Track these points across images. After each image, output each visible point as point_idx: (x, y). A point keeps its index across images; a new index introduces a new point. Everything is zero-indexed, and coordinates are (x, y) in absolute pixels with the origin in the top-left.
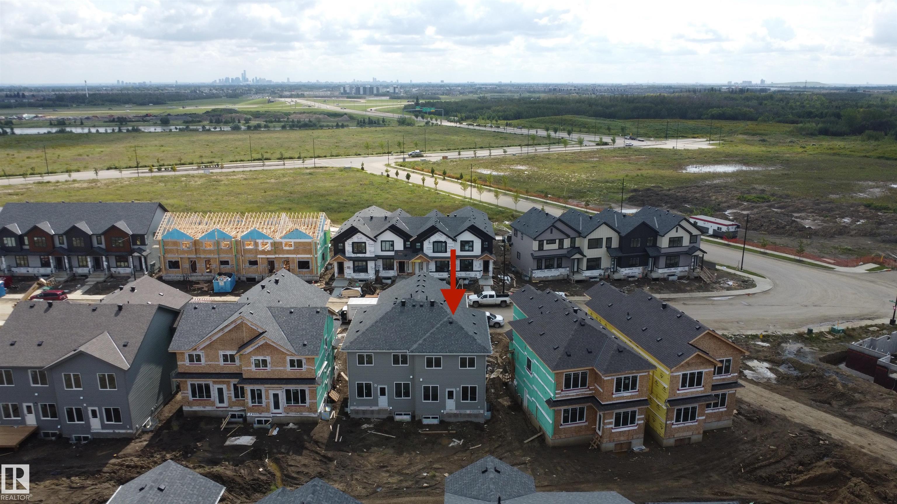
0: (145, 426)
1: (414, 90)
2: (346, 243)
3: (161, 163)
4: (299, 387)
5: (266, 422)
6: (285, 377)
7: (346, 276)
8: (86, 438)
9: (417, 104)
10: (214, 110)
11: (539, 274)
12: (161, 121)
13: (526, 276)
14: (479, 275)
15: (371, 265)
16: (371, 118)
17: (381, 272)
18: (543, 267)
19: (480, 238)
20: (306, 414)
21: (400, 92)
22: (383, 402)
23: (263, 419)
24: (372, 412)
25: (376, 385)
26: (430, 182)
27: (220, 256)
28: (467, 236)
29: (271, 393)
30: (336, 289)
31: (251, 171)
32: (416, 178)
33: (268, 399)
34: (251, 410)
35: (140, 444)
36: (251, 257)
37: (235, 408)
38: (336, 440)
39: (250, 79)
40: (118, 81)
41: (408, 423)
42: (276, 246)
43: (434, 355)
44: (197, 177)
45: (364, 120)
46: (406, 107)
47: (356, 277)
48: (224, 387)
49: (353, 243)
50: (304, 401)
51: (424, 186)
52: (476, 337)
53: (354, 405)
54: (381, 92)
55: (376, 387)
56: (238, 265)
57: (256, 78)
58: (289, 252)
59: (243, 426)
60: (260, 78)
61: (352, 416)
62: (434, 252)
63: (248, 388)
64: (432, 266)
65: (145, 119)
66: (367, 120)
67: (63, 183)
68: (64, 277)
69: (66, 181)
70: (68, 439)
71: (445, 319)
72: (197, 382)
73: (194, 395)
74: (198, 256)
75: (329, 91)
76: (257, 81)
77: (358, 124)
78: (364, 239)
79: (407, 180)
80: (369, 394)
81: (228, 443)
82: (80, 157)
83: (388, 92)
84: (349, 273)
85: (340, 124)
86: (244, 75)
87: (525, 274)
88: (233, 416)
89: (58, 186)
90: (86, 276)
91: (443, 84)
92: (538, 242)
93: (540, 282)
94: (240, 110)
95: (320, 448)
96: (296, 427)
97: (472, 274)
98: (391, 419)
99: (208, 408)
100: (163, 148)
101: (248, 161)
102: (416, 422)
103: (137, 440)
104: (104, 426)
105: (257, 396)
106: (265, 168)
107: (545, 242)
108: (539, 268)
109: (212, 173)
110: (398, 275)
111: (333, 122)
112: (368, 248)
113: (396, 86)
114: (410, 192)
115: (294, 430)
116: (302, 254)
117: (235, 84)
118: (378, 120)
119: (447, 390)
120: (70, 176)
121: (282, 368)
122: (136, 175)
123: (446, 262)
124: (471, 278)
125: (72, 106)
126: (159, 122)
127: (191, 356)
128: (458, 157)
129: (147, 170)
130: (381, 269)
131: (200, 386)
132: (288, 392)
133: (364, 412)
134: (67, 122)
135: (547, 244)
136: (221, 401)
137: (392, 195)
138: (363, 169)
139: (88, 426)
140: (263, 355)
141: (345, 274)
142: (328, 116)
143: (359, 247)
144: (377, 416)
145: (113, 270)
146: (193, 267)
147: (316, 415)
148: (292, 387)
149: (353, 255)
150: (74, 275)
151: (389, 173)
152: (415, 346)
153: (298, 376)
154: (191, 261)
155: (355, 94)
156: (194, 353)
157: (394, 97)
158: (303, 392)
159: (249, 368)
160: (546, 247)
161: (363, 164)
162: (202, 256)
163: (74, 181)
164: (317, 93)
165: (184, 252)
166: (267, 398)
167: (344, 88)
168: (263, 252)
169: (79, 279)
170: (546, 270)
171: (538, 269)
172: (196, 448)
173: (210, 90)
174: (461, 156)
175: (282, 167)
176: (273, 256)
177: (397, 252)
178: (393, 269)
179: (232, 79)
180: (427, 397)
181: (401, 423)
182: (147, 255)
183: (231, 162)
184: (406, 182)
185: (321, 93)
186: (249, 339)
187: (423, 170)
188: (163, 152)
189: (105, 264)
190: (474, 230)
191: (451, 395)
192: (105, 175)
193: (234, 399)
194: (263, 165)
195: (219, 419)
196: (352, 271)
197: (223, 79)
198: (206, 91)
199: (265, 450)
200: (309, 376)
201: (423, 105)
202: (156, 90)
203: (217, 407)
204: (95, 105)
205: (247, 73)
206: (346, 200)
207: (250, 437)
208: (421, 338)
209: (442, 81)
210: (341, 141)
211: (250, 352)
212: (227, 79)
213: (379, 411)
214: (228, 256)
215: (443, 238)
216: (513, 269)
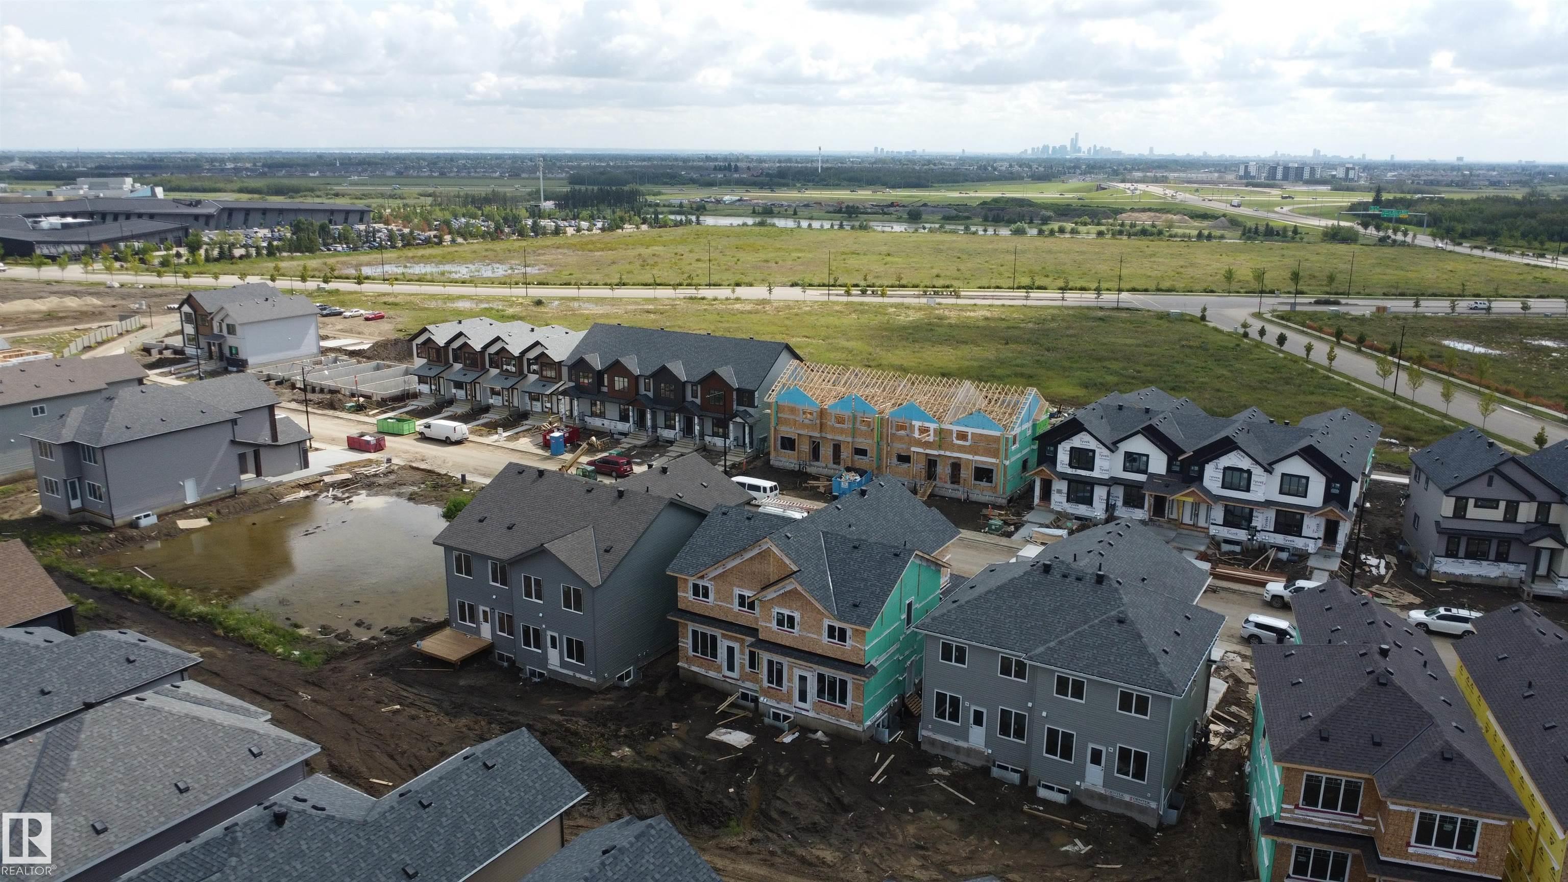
0: (621, 678)
1: (1390, 174)
2: (1060, 447)
3: (871, 280)
4: (839, 675)
5: (786, 718)
6: (819, 652)
7: (1054, 506)
8: (541, 675)
9: (1377, 202)
10: (996, 200)
11: (1447, 567)
12: (908, 214)
13: (1423, 567)
14: (1312, 547)
15: (1100, 493)
16: (1271, 224)
17: (1119, 508)
18: (1462, 552)
19: (1324, 475)
20: (845, 722)
21: (1359, 177)
22: (977, 737)
23: (782, 713)
24: (958, 749)
25: (967, 704)
26: (1320, 351)
27: (856, 440)
28: (1297, 467)
29: (797, 672)
30: (1027, 526)
31: (1003, 305)
32: (1296, 342)
33: (791, 684)
34: (766, 693)
35: (602, 702)
36: (900, 447)
37: (748, 684)
38: (872, 780)
39: (1084, 149)
40: (876, 148)
41: (1012, 786)
42: (943, 436)
43: (1072, 675)
44: (914, 308)
45: (1257, 228)
46: (1353, 207)
47: (1070, 511)
48: (736, 646)
49: (1072, 448)
50: (843, 699)
51: (1307, 361)
52: (1162, 659)
53: (927, 729)
54: (1318, 176)
55: (969, 708)
56: (880, 459)
57: (1095, 146)
58: (961, 449)
59: (751, 715)
60: (1102, 148)
61: (923, 747)
62: (1223, 487)
63: (765, 657)
64: (1218, 514)
65: (886, 210)
66: (1262, 229)
67: (722, 301)
68: (642, 440)
69: (727, 299)
70: (520, 670)
71: (1113, 613)
72: (701, 628)
73: (695, 649)
74: (824, 435)
75: (1216, 171)
76: (1096, 151)
77: (1244, 234)
78: (1092, 444)
79: (1278, 347)
80: (954, 717)
81: (713, 735)
82: (765, 264)
83: (1334, 176)
84: (1059, 501)
85: (1206, 232)
86: (1074, 142)
87: (1422, 561)
88: (745, 696)
89: (713, 305)
90: (671, 442)
91: (1461, 163)
92: (1454, 499)
93: (1449, 583)
94: (1039, 201)
95: (841, 782)
96: (825, 739)
97: (1298, 543)
98: (986, 771)
99: (712, 674)
100: (889, 259)
101: (1009, 288)
102: (1026, 790)
103: (601, 696)
104: (563, 664)
105: (776, 675)
106: (1029, 303)
107: (1471, 502)
108: (1451, 553)
109: (939, 304)
110: (1150, 520)
111: (1195, 228)
112: (1098, 462)
113: (1351, 166)
114: (1270, 370)
115: (818, 742)
116: (982, 455)
117: (1058, 156)
118: (1285, 229)
119: (1091, 746)
120: (733, 291)
121: (815, 637)
122: (826, 298)
123: (1247, 511)
124: (1296, 549)
125: (795, 185)
126: (905, 216)
127: (696, 587)
128: (1415, 310)
129: (843, 292)
130: (1120, 503)
131: (704, 635)
132: (821, 678)
133: (944, 746)
134: (776, 210)
135: (1476, 506)
136: (731, 668)
137: (1232, 371)
138: (1203, 318)
139: (544, 658)
140: (790, 608)
141: (1053, 502)
142: (1192, 218)
143: (1083, 458)
144: (964, 759)
145: (707, 439)
146: (815, 453)
147: (861, 729)
148: (828, 672)
149: (1070, 471)
150: (658, 439)
151: (1247, 330)
152: (1041, 649)
153: (838, 656)
154: (814, 442)
155: (1267, 178)
156: (701, 583)
157: (1340, 185)
158: (843, 683)
159: (768, 625)
160: (1473, 512)
161: (1204, 310)
162: (829, 436)
163: (738, 299)
164: (1193, 176)
165: (803, 426)
166: (790, 680)
167: (1246, 167)
168: (919, 443)
169: (662, 446)
170: (1467, 562)
171: (1448, 555)
172: (667, 730)
173: (1011, 166)
174: (1419, 310)
175: (1059, 303)
176: (935, 453)
177: (1152, 476)
178: (1142, 507)
179: (1054, 148)
180: (1051, 750)
181: (1000, 782)
182: (755, 424)
183: (980, 288)
184: (1275, 349)
185: (1202, 176)
186: (776, 578)
187: (1320, 330)
188: (886, 264)
189: (697, 428)
190: (1312, 455)
191: (1096, 758)
192: (784, 294)
193: (748, 669)
194: (1027, 298)
195: (723, 695)
196: (1065, 500)
197: (1038, 148)
198: (1004, 168)
199: (756, 762)
200: (854, 660)
201: (1391, 204)
202: (925, 165)
203: (723, 676)
204: (827, 185)
205: (1080, 138)
206: (1139, 372)
207: (746, 736)
208: (1057, 637)
209: (1460, 159)
210: (1192, 265)
211: (772, 599)
212: (1046, 148)
213: (970, 752)
214: (867, 441)
215: (1245, 463)
216: (1401, 547)
